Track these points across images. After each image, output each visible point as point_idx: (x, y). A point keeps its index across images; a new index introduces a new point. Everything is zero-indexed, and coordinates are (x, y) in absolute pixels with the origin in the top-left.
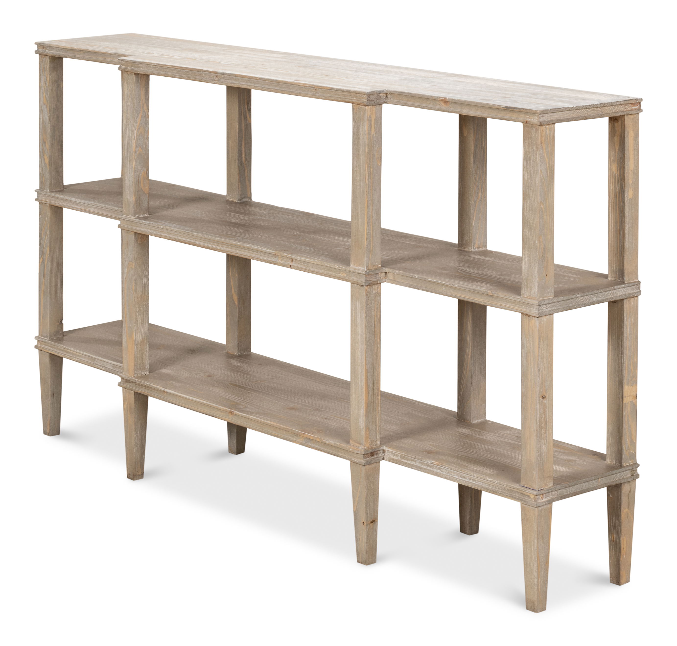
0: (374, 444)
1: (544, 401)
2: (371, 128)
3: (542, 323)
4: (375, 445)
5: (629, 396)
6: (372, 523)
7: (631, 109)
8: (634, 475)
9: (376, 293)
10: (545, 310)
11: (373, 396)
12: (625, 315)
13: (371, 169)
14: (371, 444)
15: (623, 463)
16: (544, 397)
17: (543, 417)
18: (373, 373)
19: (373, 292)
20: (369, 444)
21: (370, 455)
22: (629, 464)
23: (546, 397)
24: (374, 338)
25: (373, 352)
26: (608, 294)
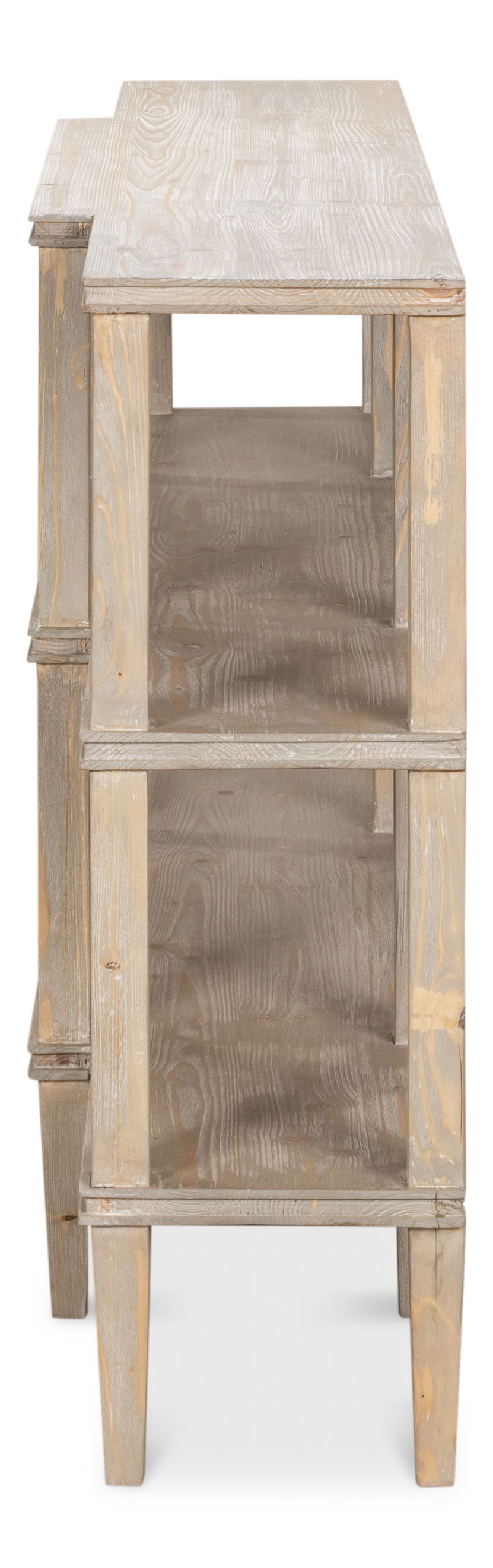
0: (70, 1036)
1: (114, 976)
2: (53, 299)
3: (106, 787)
4: (71, 1039)
5: (431, 1016)
6: (68, 1222)
7: (425, 303)
8: (448, 1216)
9: (73, 686)
10: (110, 758)
11: (63, 924)
12: (413, 812)
13: (55, 396)
14: (59, 1034)
15: (412, 1179)
16: (113, 965)
17: (112, 1013)
18: (64, 871)
19: (64, 681)
20: (51, 1034)
21: (57, 1061)
22: (433, 1187)
23: (122, 968)
24: (68, 789)
25: (65, 821)
26: (339, 749)
